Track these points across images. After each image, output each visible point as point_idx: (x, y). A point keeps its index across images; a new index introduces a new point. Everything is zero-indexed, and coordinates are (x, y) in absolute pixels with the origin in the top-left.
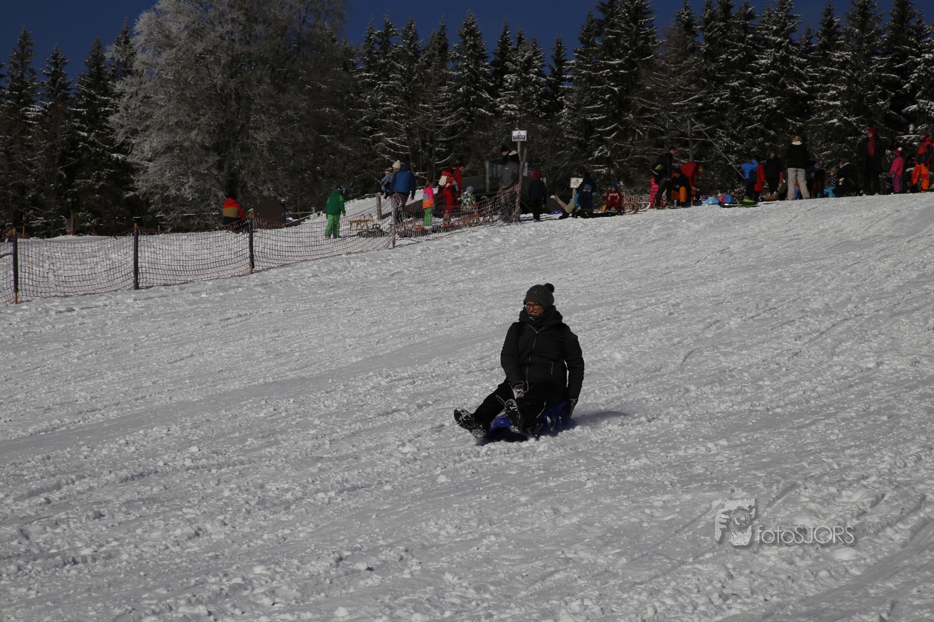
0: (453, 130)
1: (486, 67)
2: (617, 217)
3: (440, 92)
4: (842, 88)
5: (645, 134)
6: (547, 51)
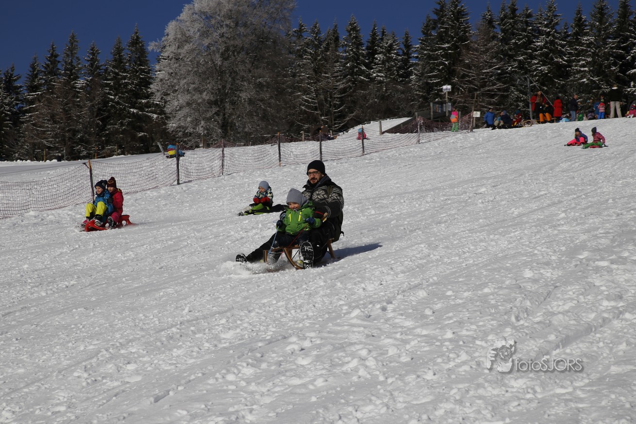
0: (344, 91)
1: (363, 50)
3: (336, 66)
4: (589, 59)
5: (465, 91)
6: (400, 40)
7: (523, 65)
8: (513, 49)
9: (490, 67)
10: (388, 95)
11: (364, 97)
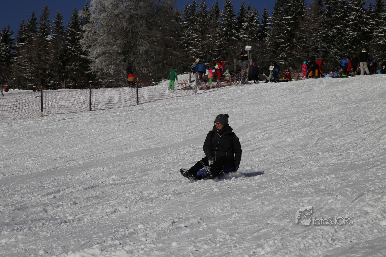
0: (221, 46)
1: (235, 19)
2: (289, 82)
3: (216, 30)
5: (301, 48)
11: (234, 51)
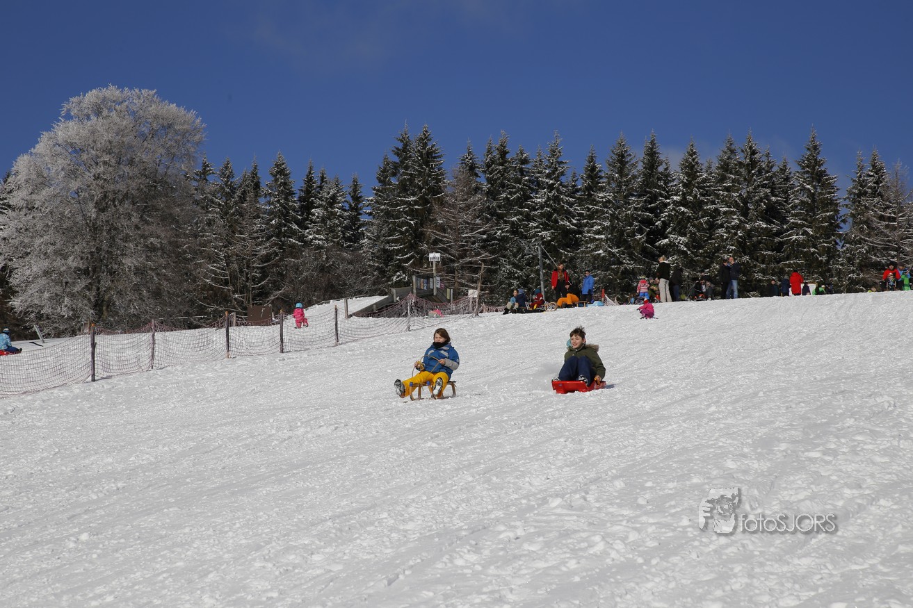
0: (267, 258)
1: (294, 202)
3: (255, 224)
4: (607, 224)
6: (347, 188)
7: (517, 229)
8: (504, 206)
9: (472, 230)
10: (330, 266)
11: (296, 269)
